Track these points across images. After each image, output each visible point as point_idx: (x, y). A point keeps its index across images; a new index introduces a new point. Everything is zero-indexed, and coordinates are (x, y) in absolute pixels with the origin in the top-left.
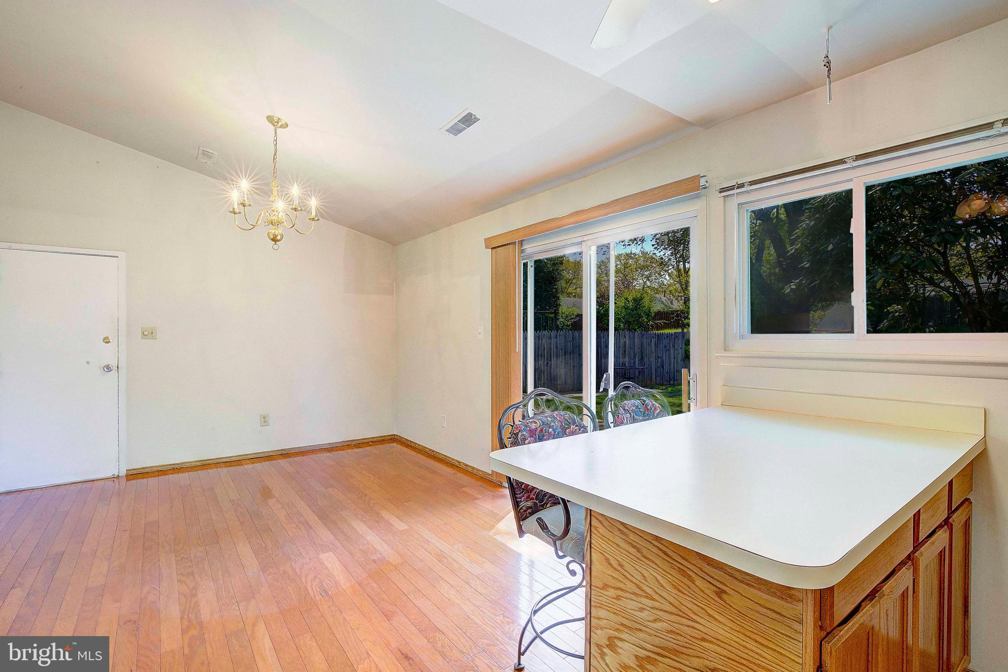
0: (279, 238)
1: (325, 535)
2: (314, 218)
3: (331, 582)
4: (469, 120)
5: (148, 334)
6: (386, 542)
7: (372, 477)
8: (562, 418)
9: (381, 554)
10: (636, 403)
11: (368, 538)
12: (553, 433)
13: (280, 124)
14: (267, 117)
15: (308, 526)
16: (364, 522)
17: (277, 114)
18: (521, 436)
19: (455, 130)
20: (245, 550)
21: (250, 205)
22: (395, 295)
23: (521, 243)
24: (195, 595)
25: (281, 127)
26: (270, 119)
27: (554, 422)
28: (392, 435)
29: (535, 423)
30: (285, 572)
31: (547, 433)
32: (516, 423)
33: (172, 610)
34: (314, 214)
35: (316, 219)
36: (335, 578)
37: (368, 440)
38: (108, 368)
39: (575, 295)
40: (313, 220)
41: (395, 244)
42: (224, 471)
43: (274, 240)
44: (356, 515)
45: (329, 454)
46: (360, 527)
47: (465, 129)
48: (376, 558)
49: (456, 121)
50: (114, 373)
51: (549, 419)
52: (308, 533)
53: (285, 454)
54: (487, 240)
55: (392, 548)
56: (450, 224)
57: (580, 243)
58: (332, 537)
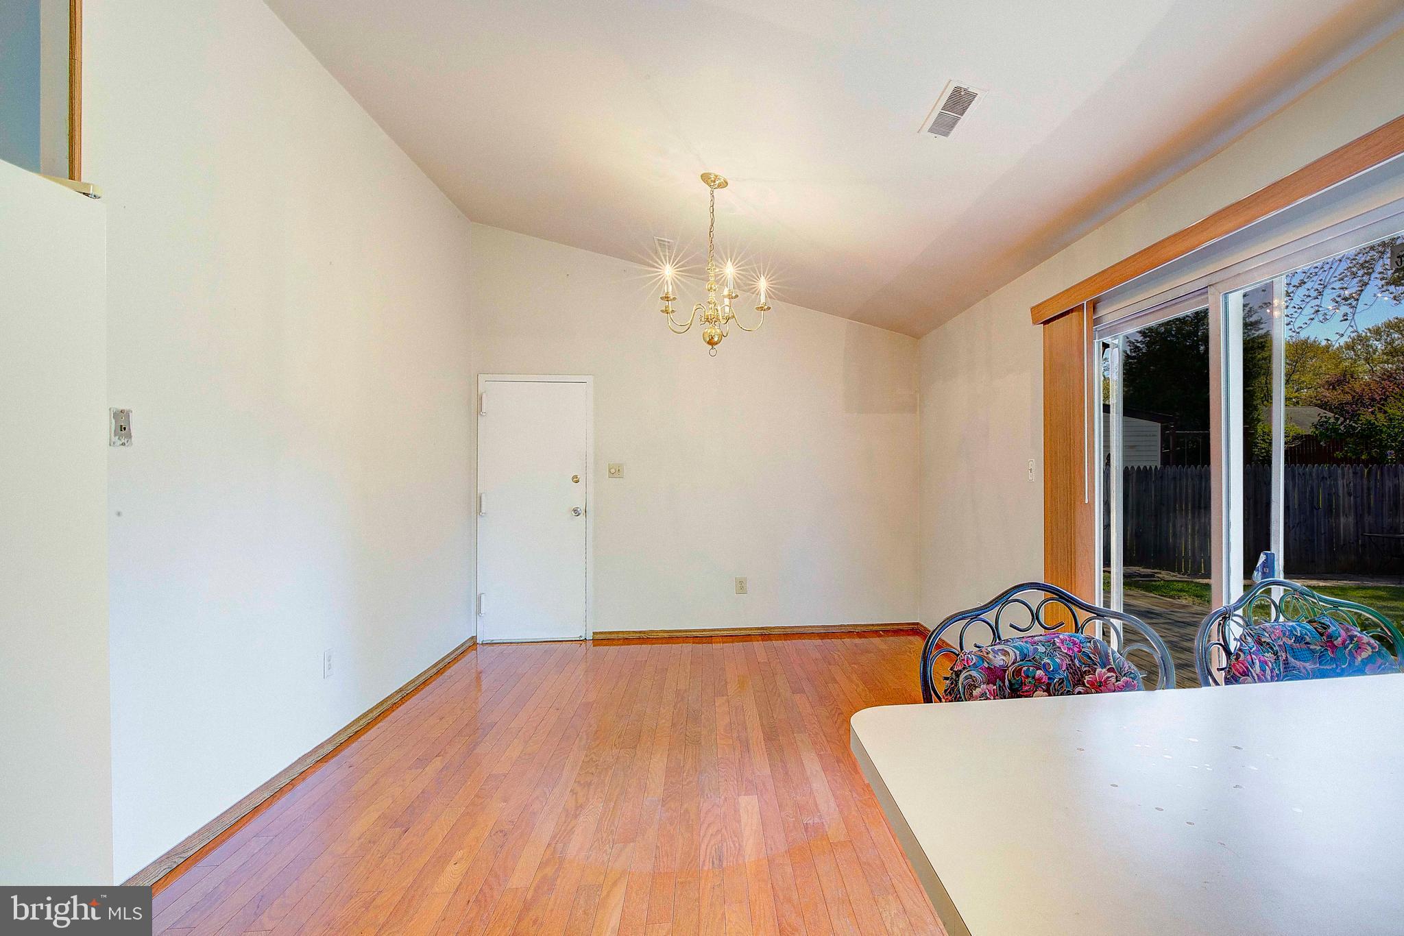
0: (716, 339)
1: (761, 766)
2: (763, 307)
3: (734, 845)
4: (959, 101)
5: (616, 472)
6: (836, 798)
7: (861, 687)
8: (1076, 649)
9: (820, 817)
10: (1299, 629)
11: (815, 786)
12: (1045, 679)
13: (717, 182)
14: (701, 176)
15: (746, 746)
16: (820, 757)
17: (714, 170)
18: (966, 678)
19: (943, 126)
20: (658, 764)
21: (674, 299)
22: (918, 412)
23: (1094, 305)
24: (576, 816)
25: (720, 186)
26: (705, 178)
27: (1051, 656)
28: (913, 624)
29: (1006, 653)
30: (687, 811)
31: (1030, 679)
32: (966, 650)
33: (545, 829)
34: (763, 300)
35: (766, 307)
36: (742, 841)
37: (878, 628)
38: (576, 512)
39: (1298, 403)
40: (762, 309)
41: (917, 336)
42: (688, 647)
43: (711, 343)
44: (814, 743)
45: (818, 642)
46: (812, 764)
47: (958, 119)
48: (811, 822)
49: (939, 109)
50: (582, 517)
51: (1041, 649)
52: (742, 757)
53: (766, 635)
54: (1035, 310)
55: (841, 812)
56: (987, 293)
57: (1204, 291)
58: (767, 771)
